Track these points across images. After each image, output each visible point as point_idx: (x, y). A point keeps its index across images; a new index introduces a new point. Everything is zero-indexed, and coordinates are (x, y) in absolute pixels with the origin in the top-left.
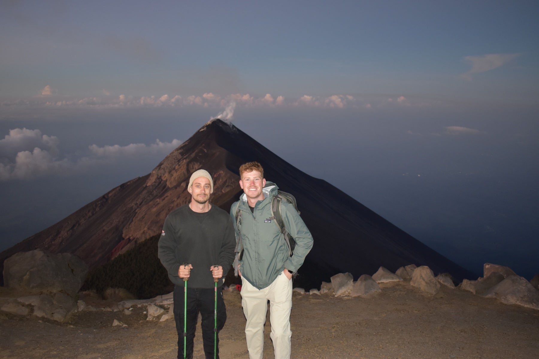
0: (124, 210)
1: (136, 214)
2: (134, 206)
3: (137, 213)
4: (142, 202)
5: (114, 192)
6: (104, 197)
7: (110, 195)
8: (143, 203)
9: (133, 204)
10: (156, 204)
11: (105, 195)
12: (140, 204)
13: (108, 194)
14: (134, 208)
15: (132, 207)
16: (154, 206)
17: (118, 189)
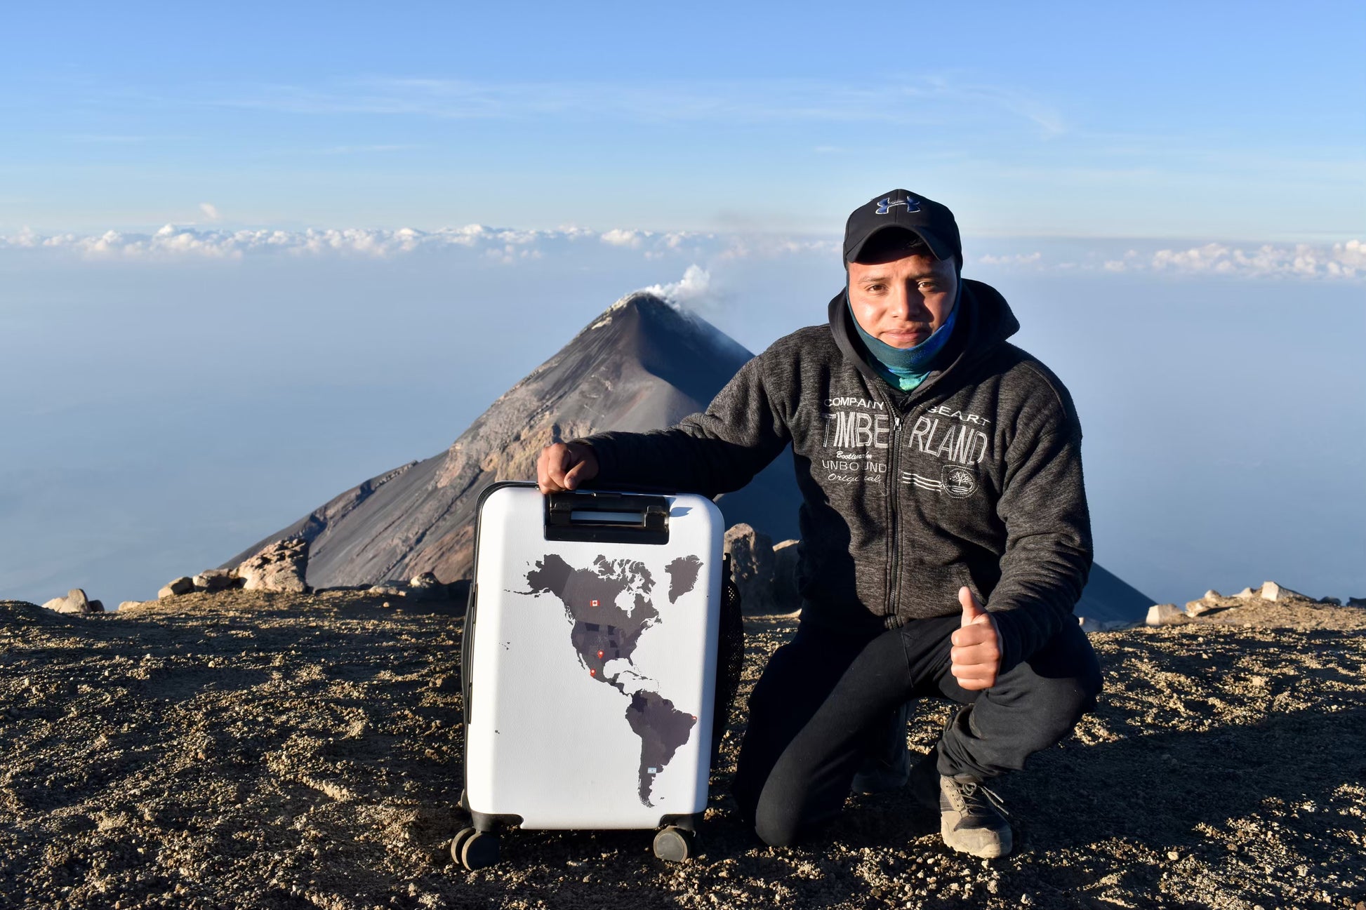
0: (371, 556)
1: (404, 570)
2: (400, 545)
3: (407, 565)
4: (424, 534)
5: (341, 504)
6: (313, 518)
7: (330, 513)
8: (425, 539)
9: (396, 541)
10: (463, 541)
11: (316, 512)
12: (419, 541)
13: (325, 511)
14: (398, 551)
15: (393, 552)
16: (457, 547)
17: (353, 495)
